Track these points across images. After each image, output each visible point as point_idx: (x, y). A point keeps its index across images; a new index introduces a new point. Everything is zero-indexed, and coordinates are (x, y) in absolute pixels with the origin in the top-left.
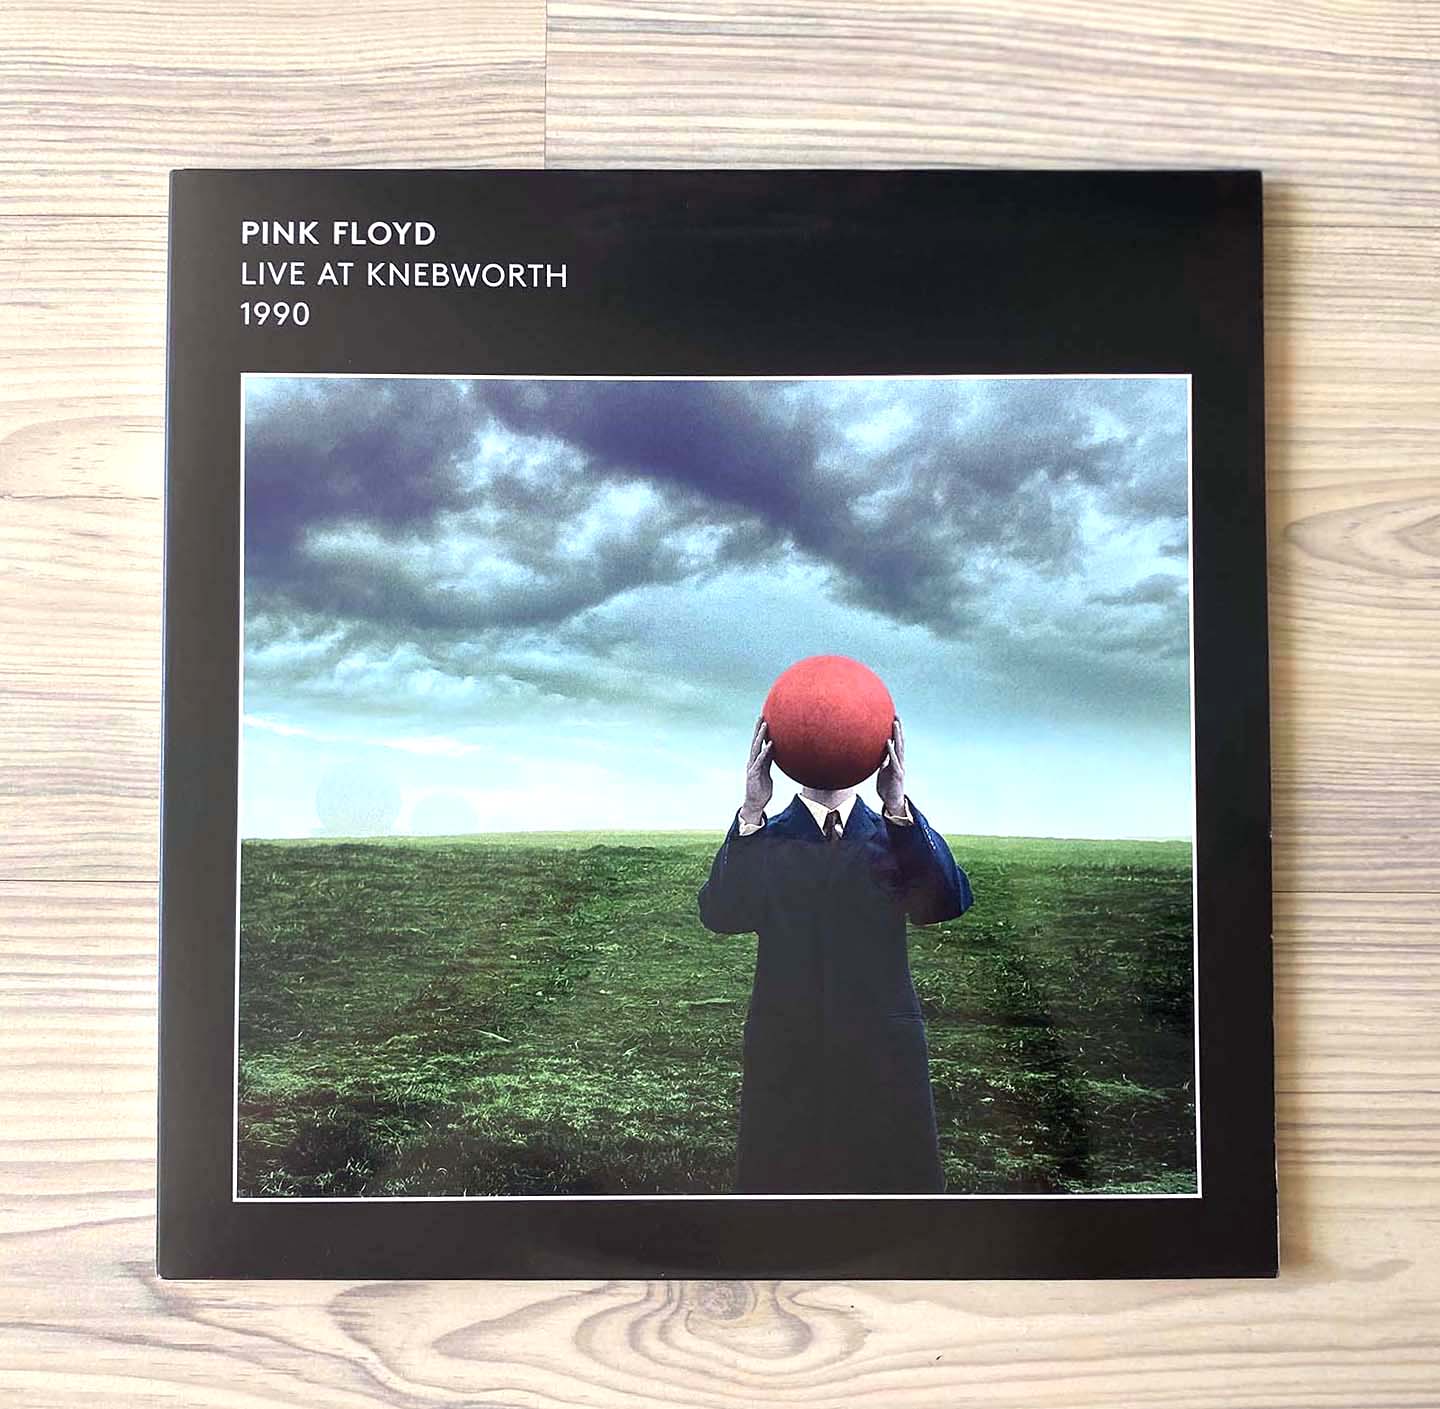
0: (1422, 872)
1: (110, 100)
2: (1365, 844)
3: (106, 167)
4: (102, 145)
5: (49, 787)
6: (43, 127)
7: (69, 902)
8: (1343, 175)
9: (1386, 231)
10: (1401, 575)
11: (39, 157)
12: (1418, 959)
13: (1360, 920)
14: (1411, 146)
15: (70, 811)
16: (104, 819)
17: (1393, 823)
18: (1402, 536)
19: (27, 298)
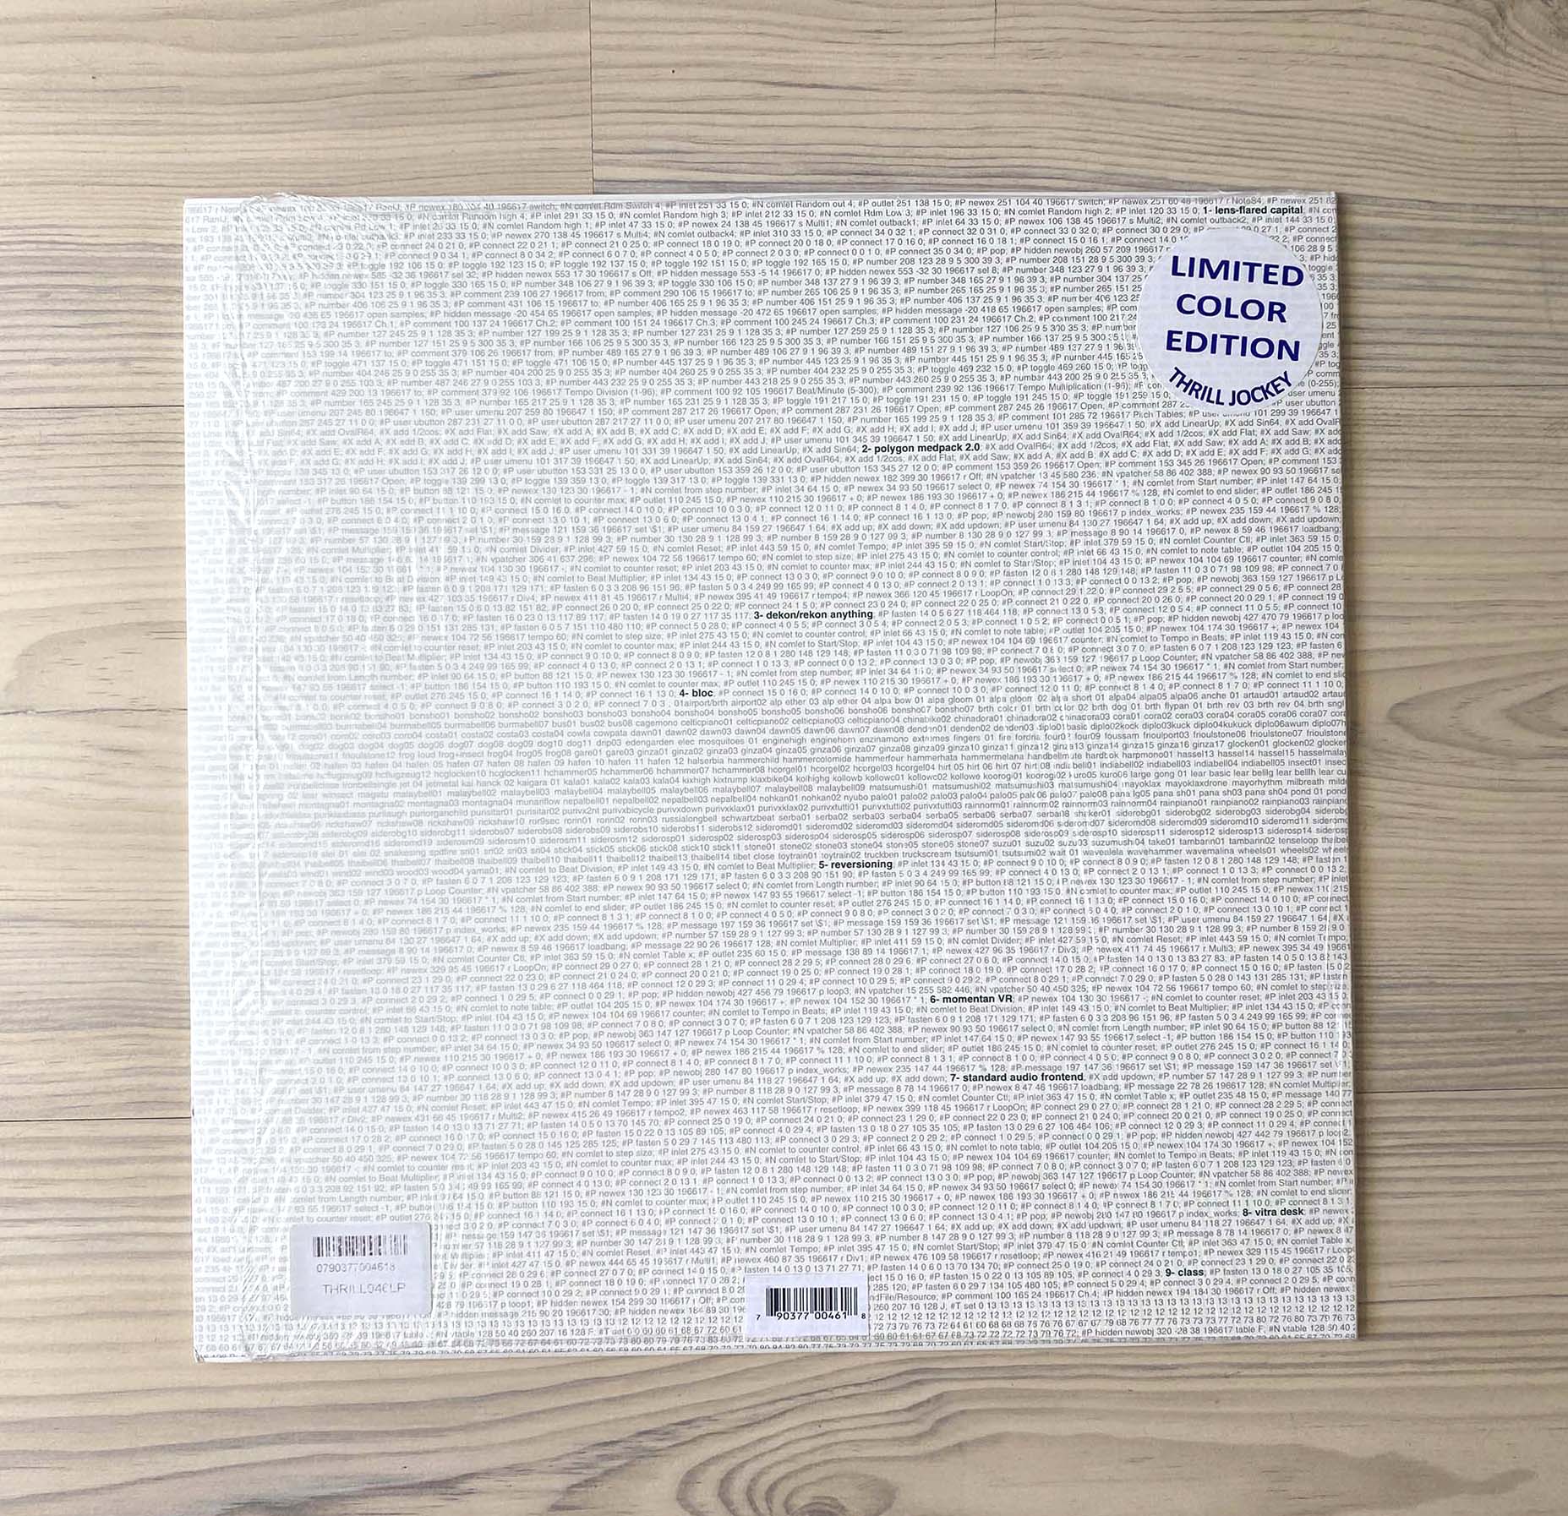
0: (1539, 1067)
1: (125, 281)
2: (1479, 1039)
3: (125, 354)
4: (115, 330)
6: (53, 312)
8: (1445, 332)
9: (1491, 391)
10: (1512, 756)
11: (47, 344)
12: (1534, 1158)
13: (1475, 1119)
14: (1517, 300)
17: (1508, 1016)
18: (1513, 715)
19: (44, 498)
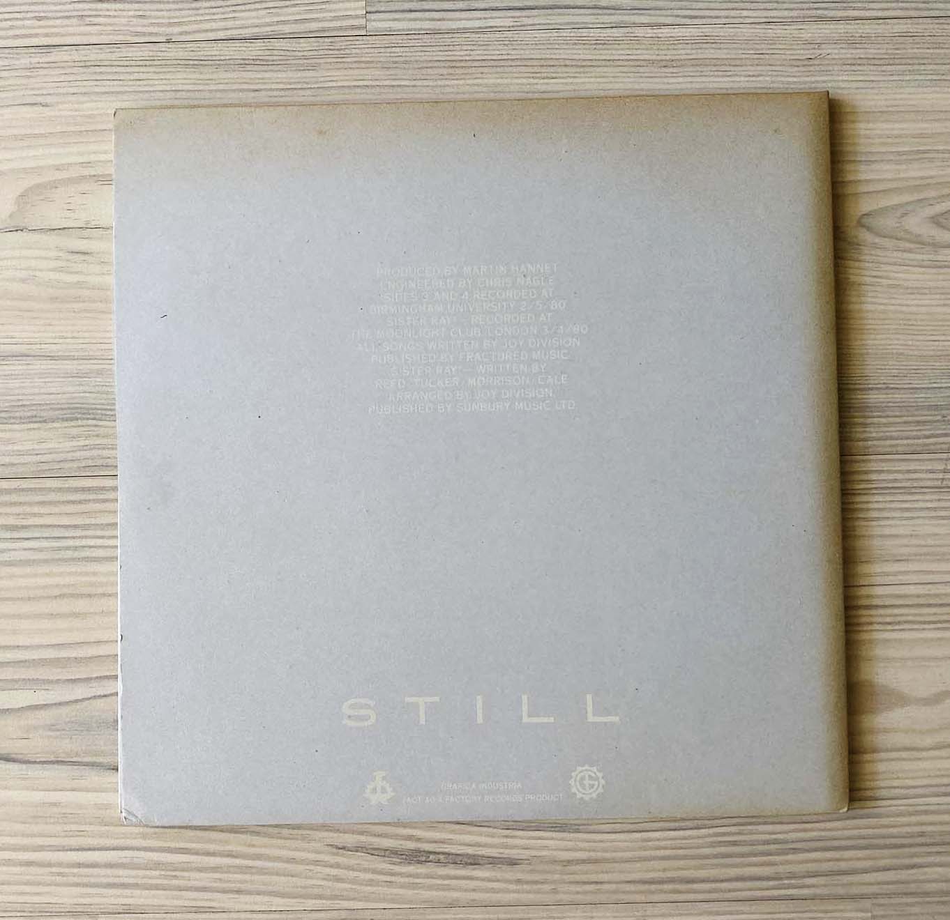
5: (61, 417)
7: (76, 490)
15: (75, 431)
16: (97, 436)
